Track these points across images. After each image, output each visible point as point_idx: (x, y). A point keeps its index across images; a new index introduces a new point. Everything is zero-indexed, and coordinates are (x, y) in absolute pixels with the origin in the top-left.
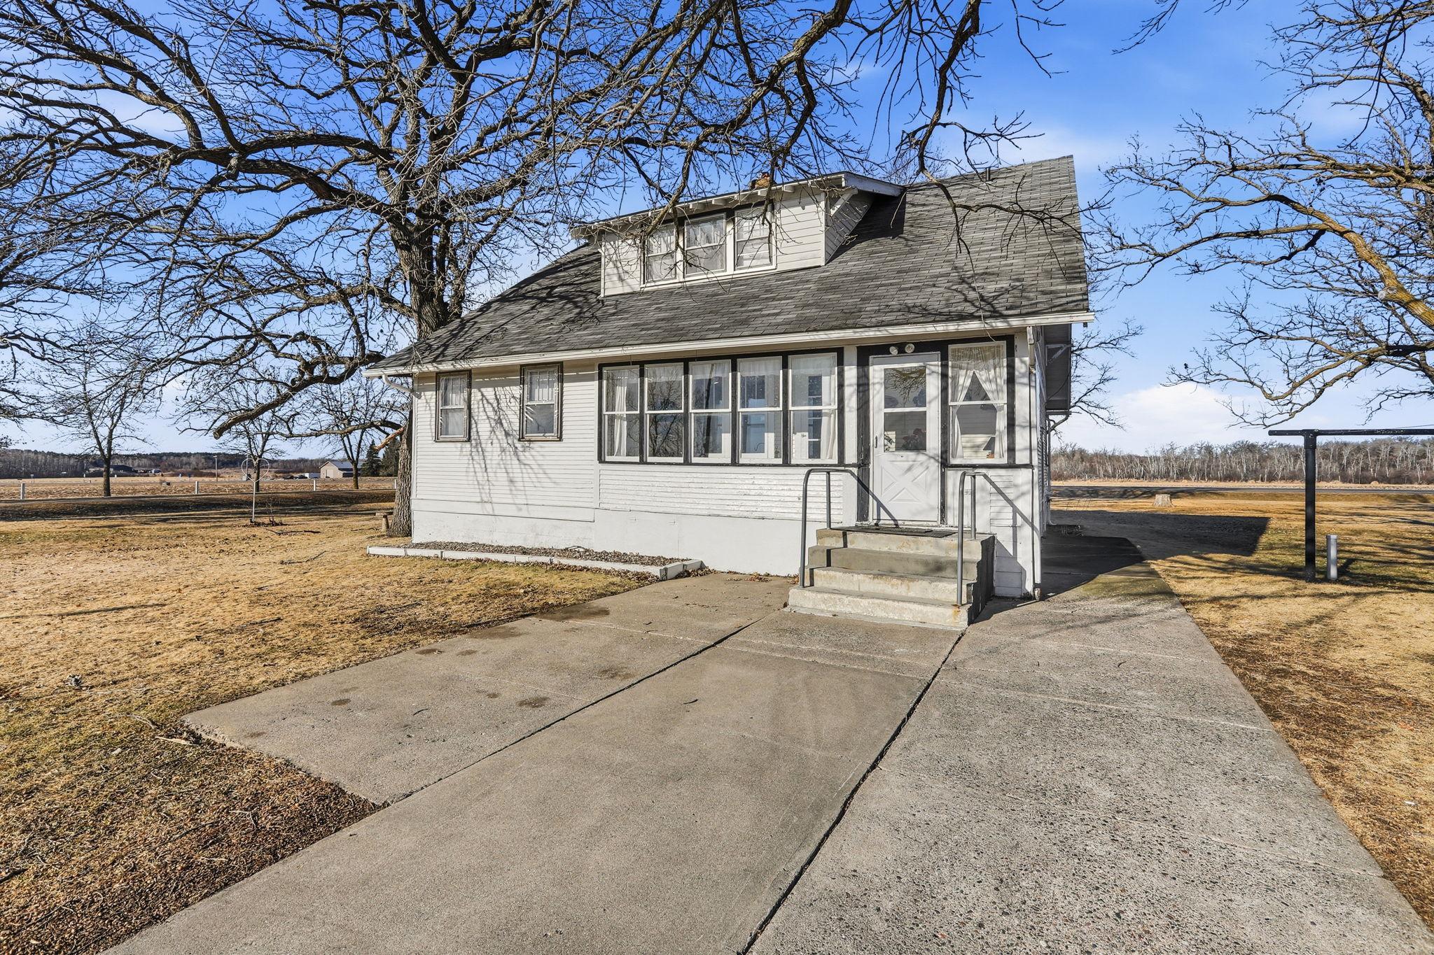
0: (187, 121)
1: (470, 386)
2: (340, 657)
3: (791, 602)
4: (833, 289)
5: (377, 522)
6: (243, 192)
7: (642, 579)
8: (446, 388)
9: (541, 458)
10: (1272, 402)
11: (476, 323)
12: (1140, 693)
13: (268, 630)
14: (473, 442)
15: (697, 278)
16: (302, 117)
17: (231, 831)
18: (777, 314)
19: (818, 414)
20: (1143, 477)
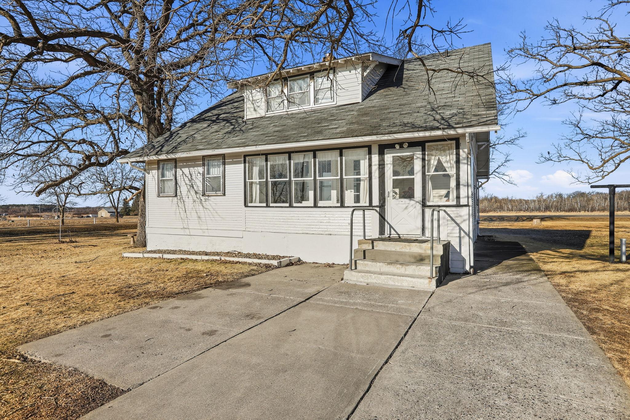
0: (12, 21)
1: (176, 167)
2: (106, 312)
3: (345, 278)
4: (366, 114)
5: (129, 240)
6: (47, 62)
7: (268, 267)
8: (163, 169)
9: (214, 205)
10: (593, 171)
11: (178, 134)
12: (524, 321)
13: (67, 298)
14: (178, 197)
15: (294, 109)
16: (79, 21)
17: (42, 409)
18: (336, 128)
19: (359, 180)
20: (527, 210)
